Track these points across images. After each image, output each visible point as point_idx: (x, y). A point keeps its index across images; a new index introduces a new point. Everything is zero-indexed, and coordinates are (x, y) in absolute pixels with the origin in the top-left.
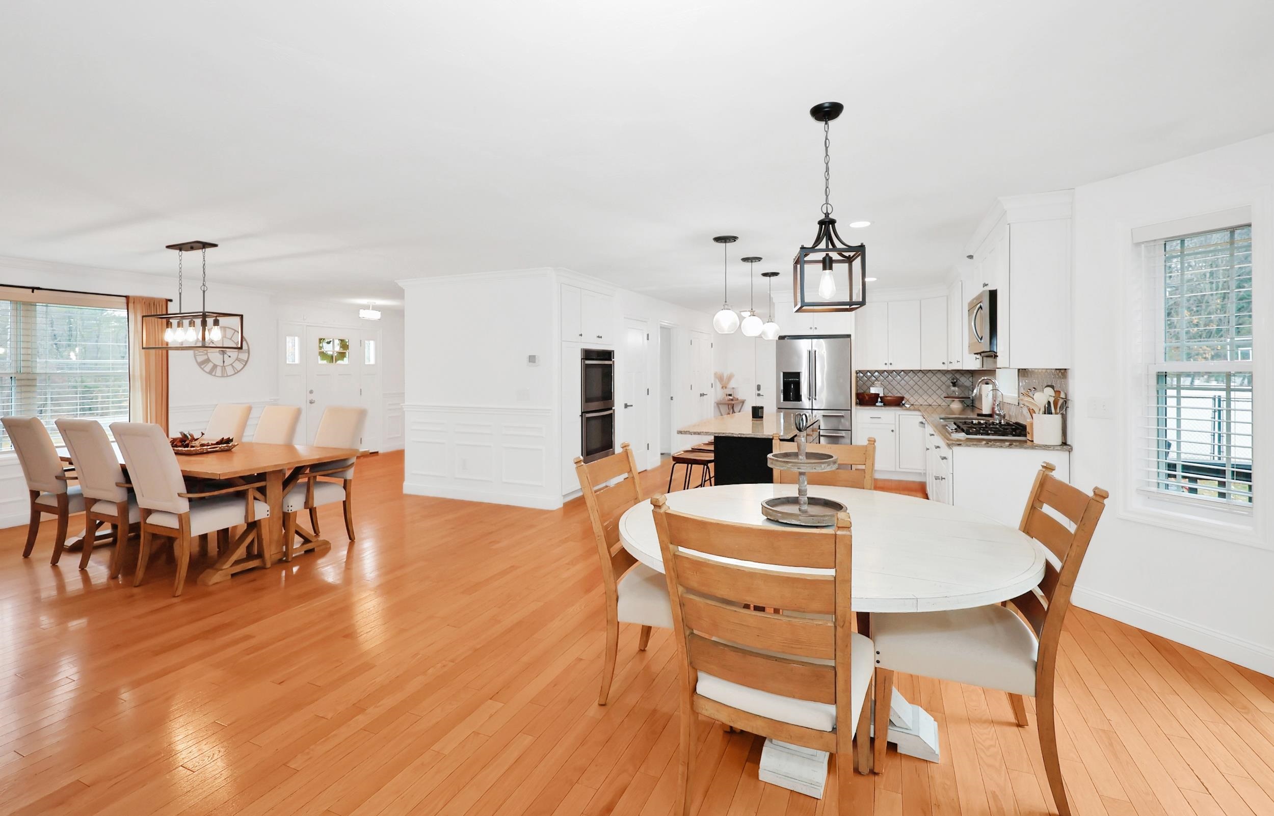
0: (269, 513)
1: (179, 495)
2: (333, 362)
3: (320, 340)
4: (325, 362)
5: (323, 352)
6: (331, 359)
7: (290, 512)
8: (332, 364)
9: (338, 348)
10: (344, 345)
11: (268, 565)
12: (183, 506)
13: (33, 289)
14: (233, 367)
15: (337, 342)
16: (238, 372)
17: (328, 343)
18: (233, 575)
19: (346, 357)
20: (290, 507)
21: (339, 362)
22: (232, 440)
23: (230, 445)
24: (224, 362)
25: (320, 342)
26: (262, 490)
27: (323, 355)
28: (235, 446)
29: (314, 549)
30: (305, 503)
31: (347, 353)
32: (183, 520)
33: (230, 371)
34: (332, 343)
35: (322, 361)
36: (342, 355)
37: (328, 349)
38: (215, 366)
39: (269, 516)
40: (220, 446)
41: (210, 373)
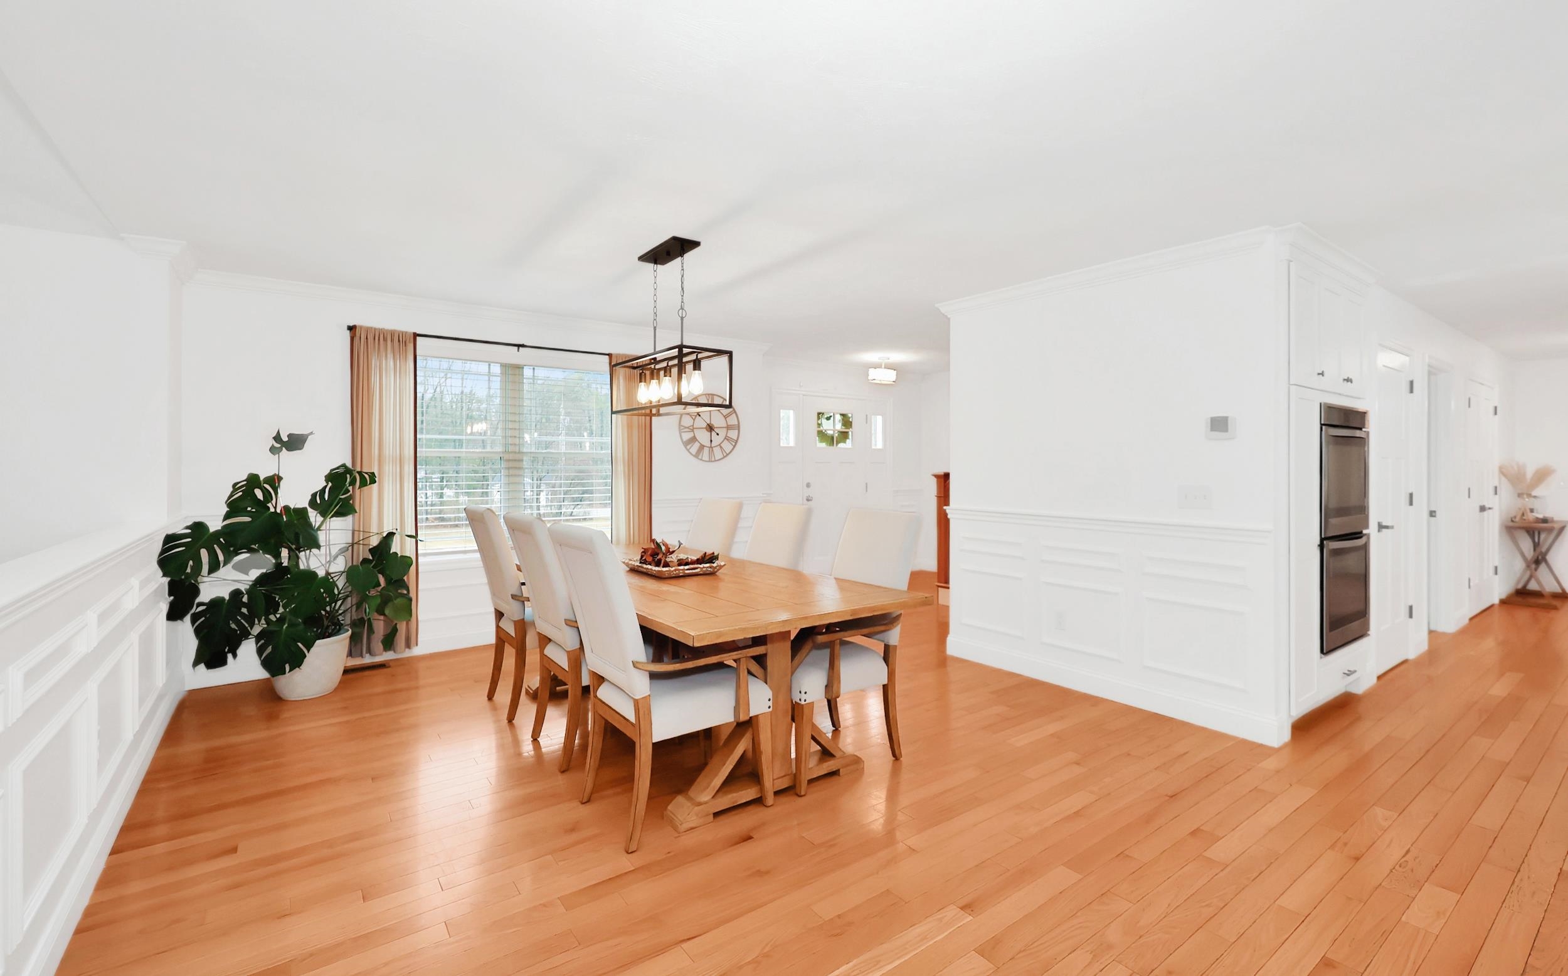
0: (770, 703)
1: (635, 665)
2: (833, 445)
3: (819, 414)
4: (823, 445)
5: (822, 431)
6: (830, 440)
7: (803, 702)
8: (832, 447)
9: (839, 426)
10: (847, 421)
11: (770, 799)
12: (641, 685)
13: (519, 346)
14: (721, 447)
15: (838, 417)
16: (727, 455)
17: (828, 419)
18: (717, 815)
19: (848, 438)
20: (803, 692)
21: (841, 445)
22: (716, 558)
23: (715, 565)
24: (711, 441)
25: (819, 418)
26: (760, 660)
27: (822, 435)
28: (721, 567)
29: (839, 770)
30: (826, 686)
31: (850, 433)
32: (642, 707)
33: (718, 453)
34: (832, 418)
35: (821, 444)
36: (844, 436)
37: (829, 427)
38: (702, 447)
39: (771, 709)
40: (701, 566)
41: (696, 456)
